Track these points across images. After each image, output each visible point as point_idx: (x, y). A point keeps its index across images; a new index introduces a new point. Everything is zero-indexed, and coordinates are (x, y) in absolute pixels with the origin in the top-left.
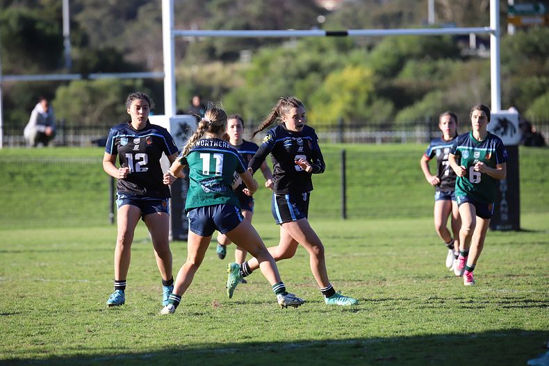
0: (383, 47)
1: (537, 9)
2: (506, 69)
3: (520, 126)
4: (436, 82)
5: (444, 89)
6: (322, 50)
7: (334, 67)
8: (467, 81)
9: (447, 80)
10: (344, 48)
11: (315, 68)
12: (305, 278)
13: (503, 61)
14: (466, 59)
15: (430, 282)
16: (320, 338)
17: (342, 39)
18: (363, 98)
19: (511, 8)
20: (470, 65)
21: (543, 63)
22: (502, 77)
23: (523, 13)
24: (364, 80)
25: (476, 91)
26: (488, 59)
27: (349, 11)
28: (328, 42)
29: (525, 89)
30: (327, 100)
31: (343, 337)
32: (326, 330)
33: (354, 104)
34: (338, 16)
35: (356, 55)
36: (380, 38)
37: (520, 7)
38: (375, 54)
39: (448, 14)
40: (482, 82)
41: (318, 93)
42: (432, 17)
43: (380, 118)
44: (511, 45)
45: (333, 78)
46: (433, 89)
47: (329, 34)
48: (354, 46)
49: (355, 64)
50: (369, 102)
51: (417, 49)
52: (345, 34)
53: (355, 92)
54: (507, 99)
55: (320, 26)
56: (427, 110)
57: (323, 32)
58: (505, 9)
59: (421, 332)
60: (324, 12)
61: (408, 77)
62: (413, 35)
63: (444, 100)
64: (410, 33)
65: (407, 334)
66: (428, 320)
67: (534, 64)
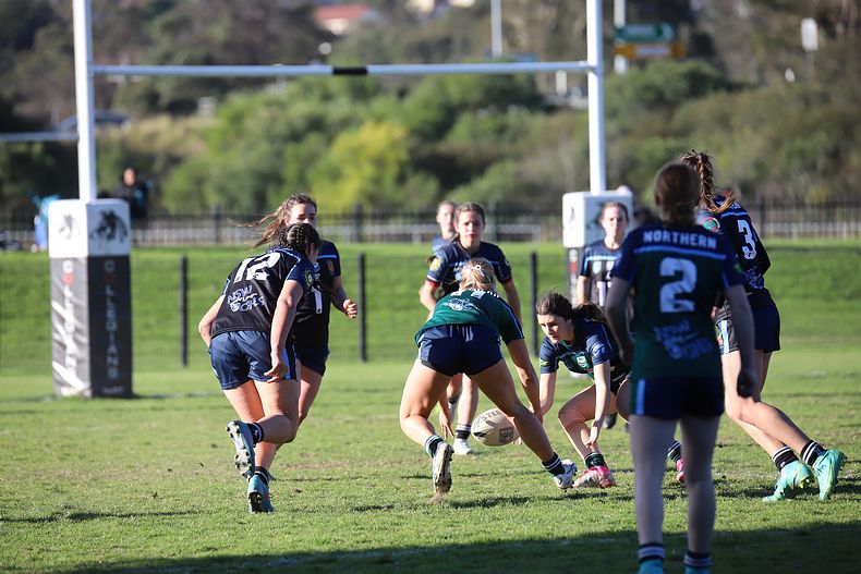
0: (422, 92)
1: (660, 33)
2: (613, 127)
3: (636, 214)
4: (505, 147)
5: (518, 157)
6: (327, 97)
7: (347, 123)
8: (552, 144)
9: (522, 144)
10: (362, 94)
11: (317, 125)
12: (302, 455)
13: (609, 113)
14: (551, 109)
15: (497, 459)
16: (325, 548)
17: (358, 79)
18: (391, 172)
19: (620, 32)
20: (557, 120)
21: (670, 116)
22: (608, 139)
23: (639, 40)
24: (394, 144)
25: (567, 160)
26: (585, 111)
27: (369, 35)
28: (337, 84)
29: (642, 157)
30: (335, 175)
31: (362, 546)
32: (335, 536)
33: (377, 181)
34: (351, 43)
35: (381, 104)
36: (418, 78)
37: (635, 30)
38: (410, 103)
39: (523, 40)
40: (575, 146)
41: (322, 165)
42: (498, 45)
43: (418, 204)
44: (619, 89)
45: (344, 142)
46: (499, 158)
47: (337, 72)
48: (378, 90)
49: (379, 120)
50: (401, 179)
51: (476, 96)
52: (362, 72)
53: (379, 162)
54: (615, 173)
55: (323, 59)
56: (491, 191)
57: (328, 69)
58: (610, 33)
59: (483, 537)
60: (329, 37)
61: (460, 139)
62: (469, 73)
63: (518, 175)
64: (463, 71)
65: (462, 541)
66: (494, 519)
67: (656, 119)
